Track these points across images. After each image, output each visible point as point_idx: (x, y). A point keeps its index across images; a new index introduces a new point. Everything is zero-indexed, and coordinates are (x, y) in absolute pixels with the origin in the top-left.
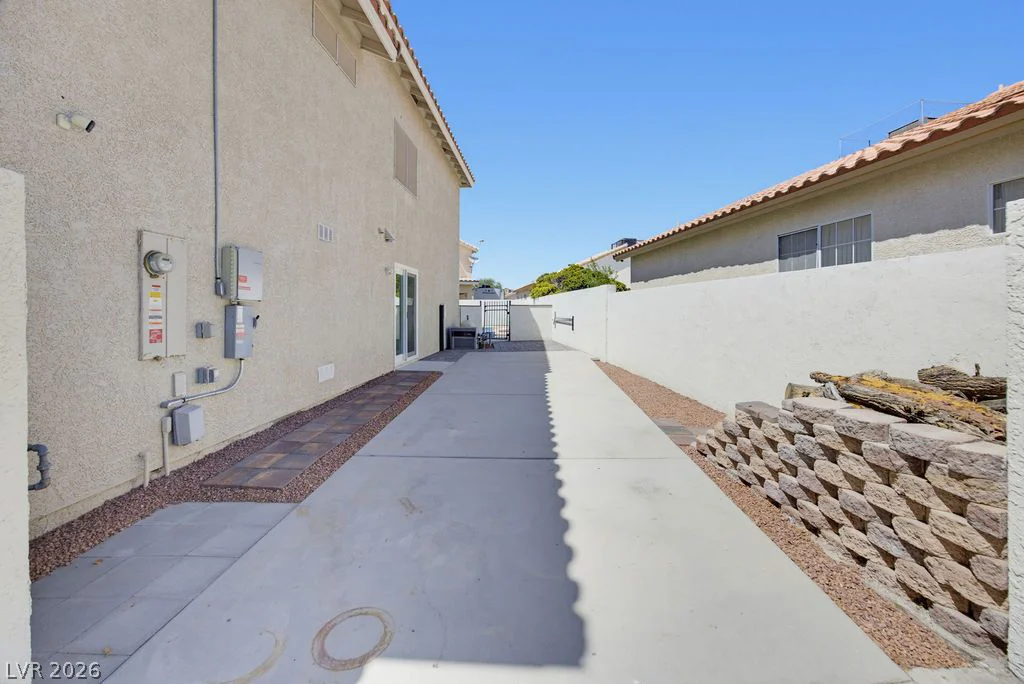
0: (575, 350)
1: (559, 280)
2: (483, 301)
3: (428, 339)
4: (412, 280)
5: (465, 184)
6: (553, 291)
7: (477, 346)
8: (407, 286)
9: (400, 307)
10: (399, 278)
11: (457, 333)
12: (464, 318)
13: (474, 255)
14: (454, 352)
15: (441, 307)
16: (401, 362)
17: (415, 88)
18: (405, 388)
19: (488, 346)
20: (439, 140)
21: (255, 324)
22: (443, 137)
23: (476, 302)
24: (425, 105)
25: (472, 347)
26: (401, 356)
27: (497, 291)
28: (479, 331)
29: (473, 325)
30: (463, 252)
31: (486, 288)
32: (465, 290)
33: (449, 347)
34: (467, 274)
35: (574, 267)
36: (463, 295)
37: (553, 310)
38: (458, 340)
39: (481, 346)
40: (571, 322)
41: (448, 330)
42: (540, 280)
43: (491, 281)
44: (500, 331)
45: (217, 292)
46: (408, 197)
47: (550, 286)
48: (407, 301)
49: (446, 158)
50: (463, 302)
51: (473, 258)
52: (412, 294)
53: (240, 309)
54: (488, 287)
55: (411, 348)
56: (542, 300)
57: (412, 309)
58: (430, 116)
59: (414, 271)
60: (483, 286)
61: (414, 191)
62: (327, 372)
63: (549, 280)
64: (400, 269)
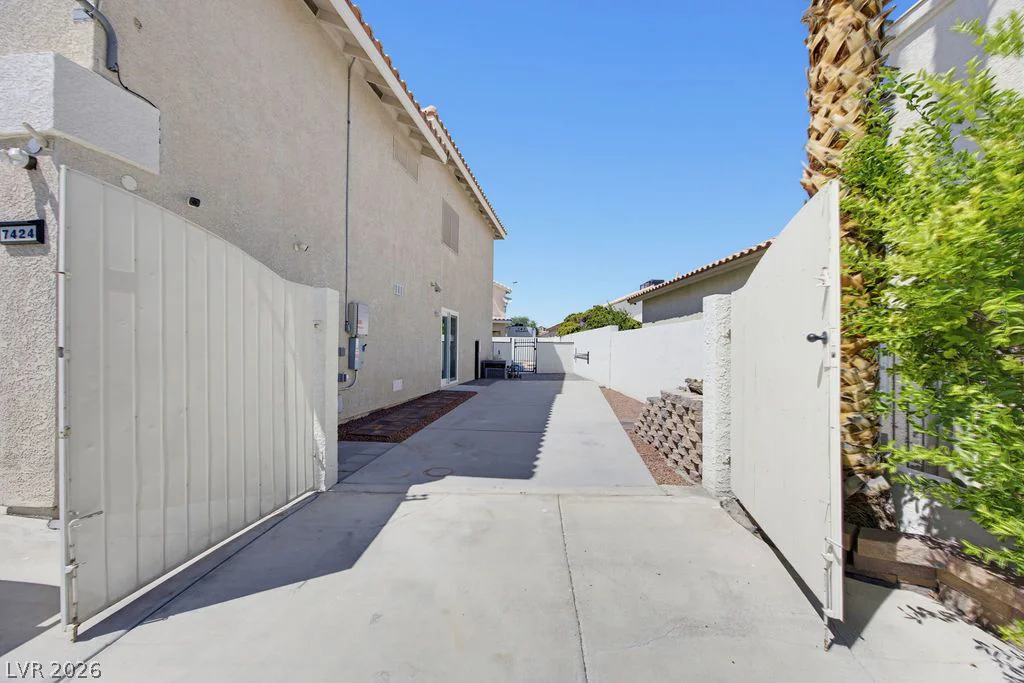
0: (587, 380)
1: (585, 320)
2: (513, 338)
3: (466, 368)
4: (454, 320)
5: (499, 237)
6: (578, 330)
7: (506, 376)
8: (450, 325)
9: (445, 343)
10: (444, 320)
11: (488, 364)
12: (496, 353)
13: (507, 295)
14: (486, 380)
15: (477, 343)
16: (445, 384)
17: (458, 170)
18: (450, 400)
19: (516, 377)
20: (477, 205)
21: (364, 350)
22: (479, 202)
23: (507, 339)
24: (464, 181)
25: (502, 377)
26: (445, 380)
27: (529, 329)
28: (509, 364)
29: (504, 359)
30: (496, 293)
31: (519, 326)
32: (499, 328)
33: (483, 376)
34: (502, 313)
35: (598, 308)
36: (496, 333)
37: (574, 346)
38: (492, 370)
39: (510, 377)
40: (587, 357)
41: (482, 364)
42: (567, 320)
43: (525, 320)
44: (528, 365)
45: (346, 329)
46: (452, 255)
47: (576, 325)
48: (450, 338)
49: (482, 218)
50: (495, 339)
51: (508, 299)
52: (454, 332)
53: (357, 340)
54: (521, 325)
55: (453, 375)
56: (567, 338)
57: (454, 344)
58: (469, 188)
59: (455, 313)
60: (516, 325)
61: (456, 250)
62: (398, 385)
63: (575, 320)
64: (445, 312)
